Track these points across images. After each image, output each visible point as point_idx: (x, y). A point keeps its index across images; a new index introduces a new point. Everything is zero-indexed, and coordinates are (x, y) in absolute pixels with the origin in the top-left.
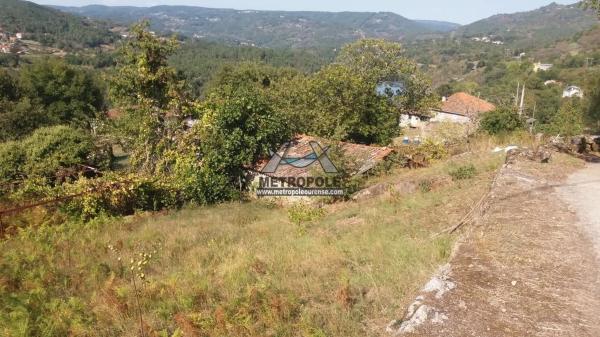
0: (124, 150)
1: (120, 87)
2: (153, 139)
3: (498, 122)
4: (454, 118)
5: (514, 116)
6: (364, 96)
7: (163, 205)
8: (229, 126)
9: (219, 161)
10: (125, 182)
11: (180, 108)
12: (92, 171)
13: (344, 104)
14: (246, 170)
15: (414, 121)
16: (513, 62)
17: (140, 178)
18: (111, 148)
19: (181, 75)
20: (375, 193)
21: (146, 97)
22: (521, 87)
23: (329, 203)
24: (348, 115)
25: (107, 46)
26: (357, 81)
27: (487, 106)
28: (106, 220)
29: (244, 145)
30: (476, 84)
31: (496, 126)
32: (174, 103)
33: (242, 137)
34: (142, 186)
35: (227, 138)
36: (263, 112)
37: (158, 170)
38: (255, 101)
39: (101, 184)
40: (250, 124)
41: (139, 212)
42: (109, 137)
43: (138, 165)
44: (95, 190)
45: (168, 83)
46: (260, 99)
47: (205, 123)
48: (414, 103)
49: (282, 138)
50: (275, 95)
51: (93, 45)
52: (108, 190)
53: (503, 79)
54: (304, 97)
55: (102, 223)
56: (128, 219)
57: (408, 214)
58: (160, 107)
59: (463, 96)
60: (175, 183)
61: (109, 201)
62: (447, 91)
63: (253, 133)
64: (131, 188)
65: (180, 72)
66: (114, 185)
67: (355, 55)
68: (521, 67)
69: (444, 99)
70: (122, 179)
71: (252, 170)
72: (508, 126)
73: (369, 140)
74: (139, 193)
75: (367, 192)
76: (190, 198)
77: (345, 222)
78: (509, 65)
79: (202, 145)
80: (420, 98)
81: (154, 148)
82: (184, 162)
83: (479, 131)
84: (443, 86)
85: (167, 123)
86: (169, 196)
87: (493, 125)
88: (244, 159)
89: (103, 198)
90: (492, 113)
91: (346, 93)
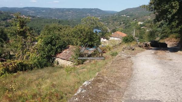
0: (14, 53)
1: (11, 33)
2: (23, 49)
3: (127, 39)
4: (116, 39)
5: (132, 38)
6: (89, 33)
7: (26, 69)
8: (47, 44)
9: (44, 55)
10: (14, 63)
11: (31, 39)
12: (3, 60)
13: (83, 36)
14: (53, 57)
15: (105, 40)
16: (133, 22)
17: (19, 61)
18: (9, 52)
19: (31, 29)
20: (90, 61)
21: (20, 36)
22: (134, 29)
23: (77, 65)
24: (85, 39)
25: (9, 20)
26: (87, 29)
27: (124, 35)
28: (8, 75)
29: (52, 49)
30: (123, 29)
32: (29, 37)
33: (51, 47)
34: (19, 63)
35: (46, 47)
36: (57, 39)
37: (24, 58)
38: (55, 36)
39: (6, 64)
40: (54, 43)
41: (19, 72)
42: (9, 49)
43: (18, 57)
44: (4, 66)
45: (27, 31)
46: (57, 35)
47: (39, 43)
48: (104, 35)
49: (64, 47)
50: (61, 34)
51: (4, 20)
52: (8, 66)
53: (130, 27)
54: (70, 34)
55: (6, 76)
56: (15, 74)
58: (25, 39)
59: (118, 32)
60: (30, 62)
61: (9, 69)
63: (54, 45)
64: (16, 64)
65: (31, 28)
66: (10, 64)
68: (135, 23)
69: (113, 33)
70: (13, 62)
71: (55, 57)
72: (130, 40)
73: (91, 46)
74: (18, 66)
75: (88, 61)
76: (35, 67)
77: (81, 70)
78: (131, 23)
79: (38, 50)
80: (105, 33)
81: (23, 52)
82: (33, 55)
83: (122, 42)
84: (113, 30)
85: (27, 44)
86: (28, 66)
87: (126, 40)
88: (52, 54)
89: (7, 68)
90: (126, 37)
91: (84, 33)
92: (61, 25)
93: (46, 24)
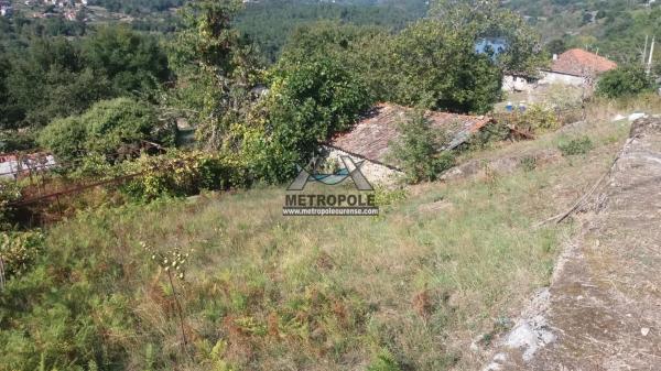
0: (190, 123)
1: (180, 54)
2: (218, 111)
3: (620, 83)
4: (567, 79)
5: (640, 76)
6: (459, 56)
7: (231, 184)
8: (301, 96)
9: (290, 136)
10: (189, 159)
11: (247, 76)
12: (155, 148)
13: (435, 66)
14: (321, 144)
15: (520, 84)
16: (641, 11)
17: (205, 155)
18: (176, 122)
19: (246, 40)
20: (467, 172)
21: (209, 65)
22: (650, 41)
23: (412, 183)
24: (440, 79)
25: (176, 10)
26: (450, 39)
27: (607, 65)
28: (169, 200)
29: (318, 117)
30: (594, 39)
31: (617, 88)
32: (240, 71)
33: (315, 108)
34: (207, 163)
35: (299, 110)
36: (338, 79)
37: (224, 145)
38: (329, 67)
39: (162, 162)
40: (324, 94)
41: (204, 192)
42: (174, 111)
43: (204, 140)
44: (156, 169)
45: (233, 48)
46: (337, 63)
47: (274, 92)
48: (520, 62)
49: (361, 109)
50: (353, 57)
51: (161, 9)
52: (171, 169)
53: (627, 32)
54: (387, 59)
55: (163, 205)
56: (193, 199)
57: (505, 198)
58: (225, 76)
59: (579, 53)
60: (243, 160)
61: (173, 180)
62: (559, 47)
63: (327, 103)
64: (196, 166)
65: (246, 36)
66: (177, 163)
67: (448, 8)
68: (650, 17)
69: (555, 56)
70: (185, 156)
71: (327, 145)
72: (633, 87)
73: (466, 108)
74: (204, 171)
75: (458, 170)
76: (259, 177)
77: (428, 207)
78: (635, 14)
79: (271, 117)
80: (526, 56)
81: (220, 122)
82: (253, 137)
83: (596, 94)
84: (555, 41)
85: (232, 93)
86: (237, 174)
87: (614, 86)
88: (318, 133)
89: (166, 176)
90: (613, 72)
91: (436, 53)
92: (349, 27)
93: (299, 24)
